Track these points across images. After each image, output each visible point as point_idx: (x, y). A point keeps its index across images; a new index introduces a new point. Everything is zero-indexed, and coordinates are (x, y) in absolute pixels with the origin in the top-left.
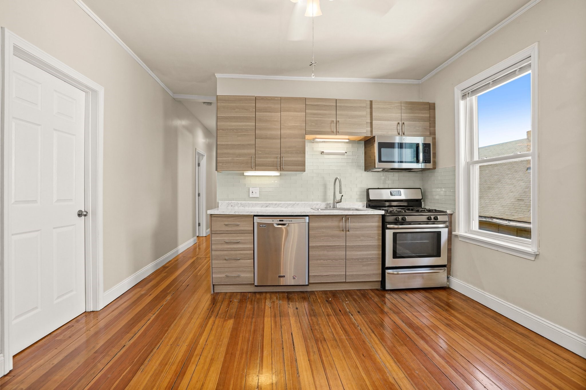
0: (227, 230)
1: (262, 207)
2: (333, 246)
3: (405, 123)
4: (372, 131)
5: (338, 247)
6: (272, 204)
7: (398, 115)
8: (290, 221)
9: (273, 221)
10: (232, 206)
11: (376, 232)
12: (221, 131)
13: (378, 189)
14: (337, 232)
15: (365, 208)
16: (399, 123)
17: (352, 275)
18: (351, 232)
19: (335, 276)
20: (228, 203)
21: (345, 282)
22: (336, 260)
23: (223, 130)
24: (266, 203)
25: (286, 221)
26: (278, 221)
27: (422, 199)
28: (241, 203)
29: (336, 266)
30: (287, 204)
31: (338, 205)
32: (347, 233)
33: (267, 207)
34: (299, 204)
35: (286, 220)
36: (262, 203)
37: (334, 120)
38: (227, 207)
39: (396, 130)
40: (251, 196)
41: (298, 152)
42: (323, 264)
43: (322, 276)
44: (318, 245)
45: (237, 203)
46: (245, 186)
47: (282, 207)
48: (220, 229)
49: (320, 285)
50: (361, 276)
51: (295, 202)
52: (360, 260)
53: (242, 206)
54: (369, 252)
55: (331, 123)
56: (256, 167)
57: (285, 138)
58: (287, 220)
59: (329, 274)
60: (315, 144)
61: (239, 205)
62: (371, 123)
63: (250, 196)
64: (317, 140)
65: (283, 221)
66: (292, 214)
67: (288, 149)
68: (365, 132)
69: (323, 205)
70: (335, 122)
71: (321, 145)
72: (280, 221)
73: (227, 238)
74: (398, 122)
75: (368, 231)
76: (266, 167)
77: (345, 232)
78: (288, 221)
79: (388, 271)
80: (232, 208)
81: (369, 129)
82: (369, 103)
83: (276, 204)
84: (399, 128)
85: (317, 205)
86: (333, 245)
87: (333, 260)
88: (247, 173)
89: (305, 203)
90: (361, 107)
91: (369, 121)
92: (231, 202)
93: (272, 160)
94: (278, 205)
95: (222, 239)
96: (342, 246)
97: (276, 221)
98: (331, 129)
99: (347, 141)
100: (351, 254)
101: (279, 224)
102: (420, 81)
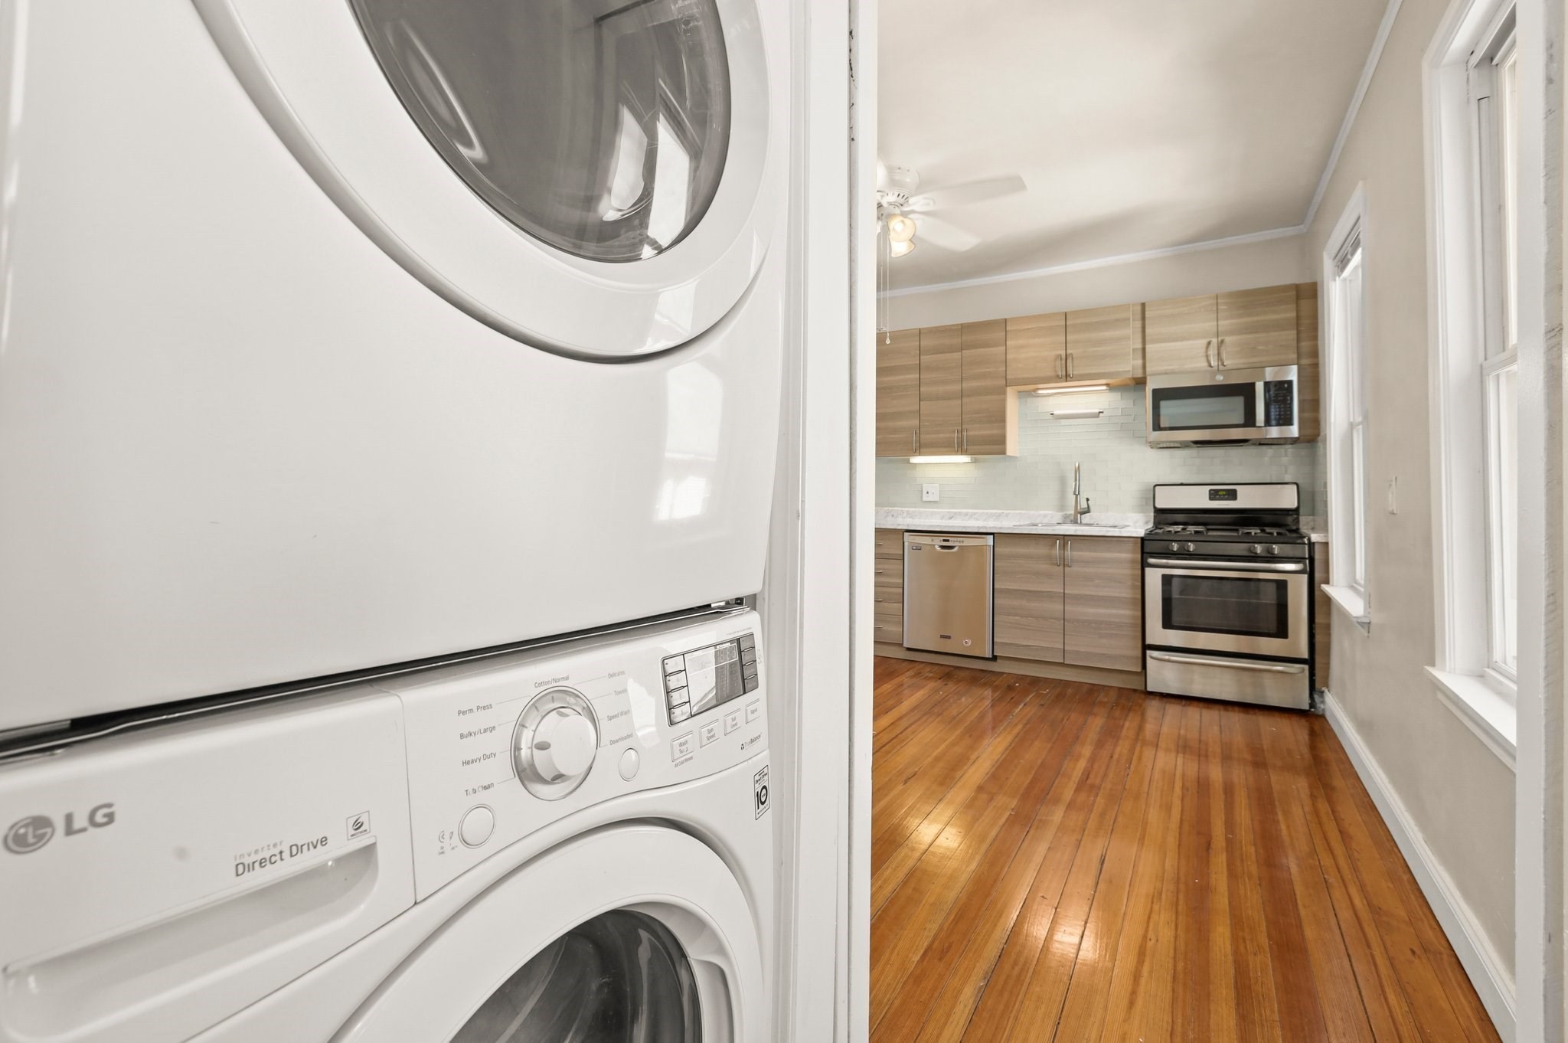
1: (942, 518)
2: (1038, 592)
3: (1228, 339)
4: (1144, 367)
5: (1050, 596)
6: (961, 512)
7: (1210, 325)
8: (960, 542)
9: (932, 540)
10: (893, 516)
11: (1128, 572)
13: (1182, 484)
14: (1044, 567)
16: (1209, 343)
17: (1077, 653)
18: (1075, 569)
19: (1043, 648)
21: (1062, 665)
22: (1046, 618)
24: (949, 512)
25: (954, 542)
26: (940, 541)
27: (1297, 509)
28: (907, 511)
29: (1044, 631)
30: (987, 514)
31: (1086, 518)
32: (1067, 569)
33: (951, 518)
34: (1009, 514)
35: (953, 539)
36: (944, 511)
37: (1063, 353)
38: (886, 516)
39: (1204, 359)
40: (925, 499)
41: (994, 419)
42: (1022, 625)
43: (1018, 646)
44: (1010, 588)
45: (902, 510)
46: (914, 482)
47: (977, 519)
49: (1017, 663)
50: (1096, 656)
52: (1094, 625)
53: (910, 516)
54: (1114, 611)
55: (1056, 360)
56: (920, 448)
57: (969, 396)
58: (955, 539)
59: (1030, 643)
60: (1039, 399)
61: (905, 514)
62: (1144, 350)
64: (1040, 392)
65: (948, 541)
66: (964, 530)
67: (975, 415)
68: (1130, 366)
69: (1058, 517)
70: (1064, 357)
71: (1052, 401)
72: (944, 540)
74: (1209, 340)
75: (1110, 568)
76: (937, 450)
77: (1062, 567)
78: (957, 541)
79: (1149, 653)
81: (1140, 362)
82: (1139, 308)
83: (966, 514)
84: (1213, 351)
85: (1045, 515)
86: (1039, 589)
87: (1037, 619)
88: (915, 460)
89: (1022, 513)
90: (1118, 320)
91: (1139, 346)
92: (892, 510)
93: (947, 435)
94: (972, 516)
96: (1056, 593)
97: (938, 541)
98: (1056, 371)
99: (1104, 388)
100: (1074, 610)
101: (943, 547)
102: (1302, 227)
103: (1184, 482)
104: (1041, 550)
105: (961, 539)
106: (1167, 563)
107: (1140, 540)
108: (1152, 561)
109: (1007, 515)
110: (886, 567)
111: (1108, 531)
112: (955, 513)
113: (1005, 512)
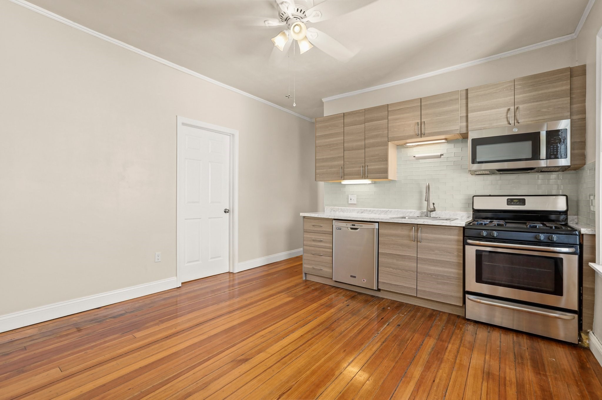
0: (314, 230)
1: (358, 213)
2: (402, 255)
3: (521, 106)
4: (467, 127)
5: (409, 258)
6: (367, 210)
7: (509, 99)
8: (360, 226)
9: (347, 225)
10: (334, 211)
11: (455, 247)
12: (318, 147)
13: (490, 196)
14: (406, 242)
16: (509, 110)
17: (425, 291)
18: (423, 244)
19: (405, 287)
20: (331, 208)
21: (416, 297)
22: (407, 271)
23: (320, 146)
24: (361, 209)
25: (358, 226)
26: (351, 225)
28: (341, 209)
29: (406, 278)
30: (380, 210)
31: (433, 214)
32: (419, 243)
33: (362, 213)
34: (392, 211)
36: (358, 209)
37: (419, 121)
38: (331, 211)
39: (506, 120)
41: (381, 160)
42: (393, 273)
43: (392, 285)
44: (387, 252)
45: (338, 208)
46: (344, 194)
47: (375, 213)
48: (309, 229)
50: (435, 294)
51: (388, 209)
52: (434, 276)
53: (342, 211)
54: (446, 269)
55: (415, 125)
56: (344, 176)
57: (369, 147)
58: (358, 224)
59: (398, 284)
60: (408, 149)
61: (340, 210)
62: (467, 116)
63: (349, 203)
64: (408, 145)
65: (354, 225)
66: (363, 220)
67: (371, 158)
68: (458, 126)
69: (417, 213)
70: (420, 124)
71: (415, 149)
72: (353, 225)
73: (314, 236)
74: (509, 107)
75: (444, 244)
76: (353, 176)
77: (416, 242)
78: (359, 226)
79: (469, 297)
80: (334, 212)
81: (464, 124)
82: (464, 92)
83: (370, 211)
84: (511, 115)
85: (411, 213)
86: (403, 254)
87: (403, 271)
88: (344, 182)
89: (398, 211)
90: (451, 100)
91: (465, 115)
92: (334, 208)
93: (358, 169)
94: (372, 212)
95: (310, 236)
96: (413, 257)
97: (349, 225)
98: (415, 132)
99: (444, 141)
100: (422, 267)
101: (352, 229)
102: (574, 34)
103: (492, 194)
104: (404, 232)
106: (480, 243)
107: (462, 228)
108: (469, 241)
109: (391, 211)
110: (325, 238)
111: (443, 223)
112: (364, 210)
113: (390, 210)
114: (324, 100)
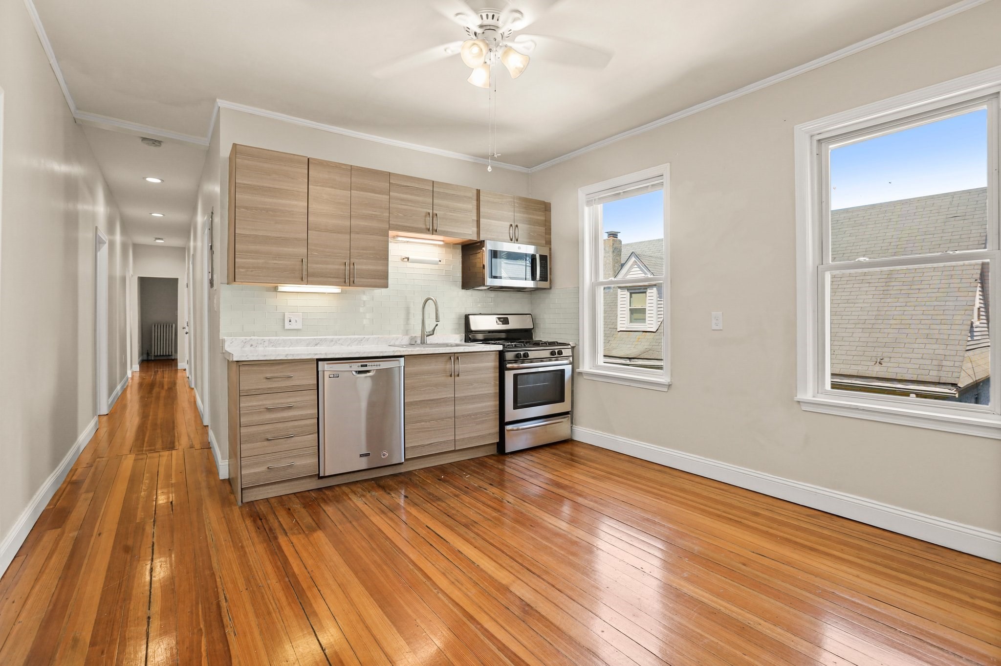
0: (269, 388)
1: (308, 345)
2: (438, 399)
3: (519, 225)
4: (479, 233)
5: (445, 401)
6: (325, 340)
7: (510, 214)
8: (377, 365)
9: (351, 367)
10: (251, 346)
11: (492, 376)
12: (243, 210)
13: (480, 314)
14: (442, 379)
15: (463, 343)
16: (511, 225)
17: (463, 439)
18: (461, 377)
19: (440, 442)
20: (244, 341)
21: (454, 451)
22: (442, 419)
23: (246, 208)
24: (315, 339)
25: (372, 366)
26: (359, 366)
27: (533, 329)
28: (269, 340)
29: (442, 429)
30: (350, 339)
31: (430, 340)
32: (457, 378)
33: (316, 345)
34: (369, 338)
35: (370, 364)
37: (431, 212)
38: (243, 347)
39: (508, 234)
40: (287, 326)
41: (378, 257)
42: (425, 428)
43: (423, 446)
44: (417, 400)
45: (263, 339)
46: (276, 310)
47: (341, 344)
48: (258, 387)
49: (419, 460)
50: (474, 439)
51: (363, 337)
52: (473, 417)
53: (272, 344)
54: (484, 404)
55: (426, 216)
57: (357, 233)
58: (373, 363)
59: (432, 442)
61: (266, 344)
62: (478, 222)
63: (286, 328)
64: (399, 239)
65: (366, 366)
66: (381, 355)
67: (362, 251)
68: (470, 234)
69: (406, 340)
70: (431, 215)
72: (362, 366)
73: (269, 402)
74: (511, 223)
75: (482, 374)
76: (325, 279)
77: (453, 377)
78: (374, 365)
79: (508, 427)
80: (252, 348)
81: (475, 229)
82: (475, 192)
83: (332, 340)
84: (512, 231)
85: (397, 339)
86: (438, 397)
87: (439, 421)
89: (379, 337)
90: (464, 196)
91: (475, 218)
92: (251, 339)
93: (337, 267)
94: (337, 342)
95: (260, 403)
96: (450, 398)
97: (356, 366)
98: (426, 225)
99: (442, 243)
100: (462, 409)
101: (360, 372)
102: (529, 170)
104: (439, 366)
105: (378, 363)
106: (513, 366)
107: (498, 352)
108: (509, 366)
110: (298, 399)
111: (484, 348)
113: (366, 337)
114: (221, 103)
